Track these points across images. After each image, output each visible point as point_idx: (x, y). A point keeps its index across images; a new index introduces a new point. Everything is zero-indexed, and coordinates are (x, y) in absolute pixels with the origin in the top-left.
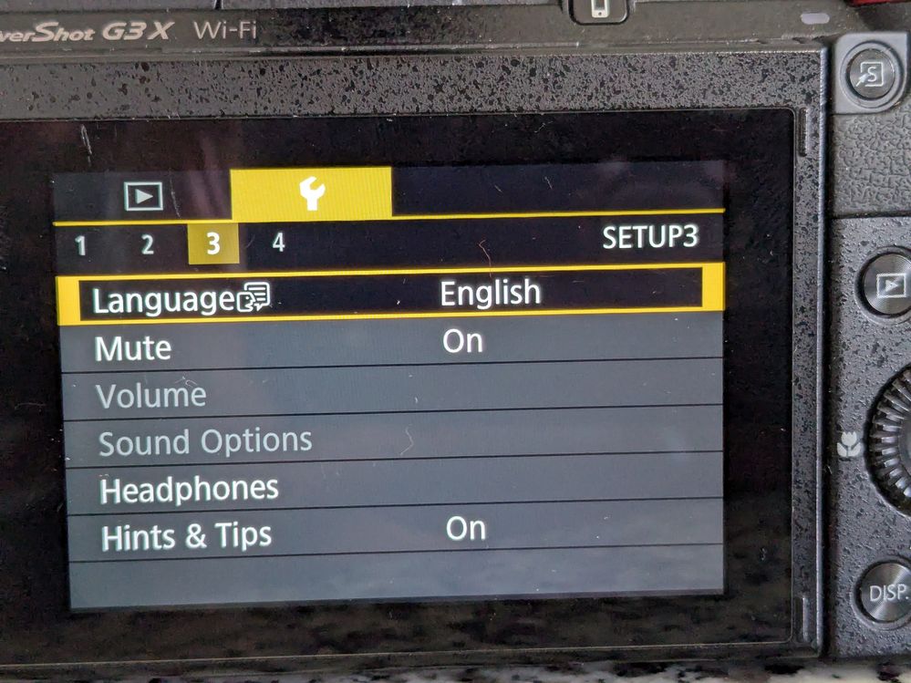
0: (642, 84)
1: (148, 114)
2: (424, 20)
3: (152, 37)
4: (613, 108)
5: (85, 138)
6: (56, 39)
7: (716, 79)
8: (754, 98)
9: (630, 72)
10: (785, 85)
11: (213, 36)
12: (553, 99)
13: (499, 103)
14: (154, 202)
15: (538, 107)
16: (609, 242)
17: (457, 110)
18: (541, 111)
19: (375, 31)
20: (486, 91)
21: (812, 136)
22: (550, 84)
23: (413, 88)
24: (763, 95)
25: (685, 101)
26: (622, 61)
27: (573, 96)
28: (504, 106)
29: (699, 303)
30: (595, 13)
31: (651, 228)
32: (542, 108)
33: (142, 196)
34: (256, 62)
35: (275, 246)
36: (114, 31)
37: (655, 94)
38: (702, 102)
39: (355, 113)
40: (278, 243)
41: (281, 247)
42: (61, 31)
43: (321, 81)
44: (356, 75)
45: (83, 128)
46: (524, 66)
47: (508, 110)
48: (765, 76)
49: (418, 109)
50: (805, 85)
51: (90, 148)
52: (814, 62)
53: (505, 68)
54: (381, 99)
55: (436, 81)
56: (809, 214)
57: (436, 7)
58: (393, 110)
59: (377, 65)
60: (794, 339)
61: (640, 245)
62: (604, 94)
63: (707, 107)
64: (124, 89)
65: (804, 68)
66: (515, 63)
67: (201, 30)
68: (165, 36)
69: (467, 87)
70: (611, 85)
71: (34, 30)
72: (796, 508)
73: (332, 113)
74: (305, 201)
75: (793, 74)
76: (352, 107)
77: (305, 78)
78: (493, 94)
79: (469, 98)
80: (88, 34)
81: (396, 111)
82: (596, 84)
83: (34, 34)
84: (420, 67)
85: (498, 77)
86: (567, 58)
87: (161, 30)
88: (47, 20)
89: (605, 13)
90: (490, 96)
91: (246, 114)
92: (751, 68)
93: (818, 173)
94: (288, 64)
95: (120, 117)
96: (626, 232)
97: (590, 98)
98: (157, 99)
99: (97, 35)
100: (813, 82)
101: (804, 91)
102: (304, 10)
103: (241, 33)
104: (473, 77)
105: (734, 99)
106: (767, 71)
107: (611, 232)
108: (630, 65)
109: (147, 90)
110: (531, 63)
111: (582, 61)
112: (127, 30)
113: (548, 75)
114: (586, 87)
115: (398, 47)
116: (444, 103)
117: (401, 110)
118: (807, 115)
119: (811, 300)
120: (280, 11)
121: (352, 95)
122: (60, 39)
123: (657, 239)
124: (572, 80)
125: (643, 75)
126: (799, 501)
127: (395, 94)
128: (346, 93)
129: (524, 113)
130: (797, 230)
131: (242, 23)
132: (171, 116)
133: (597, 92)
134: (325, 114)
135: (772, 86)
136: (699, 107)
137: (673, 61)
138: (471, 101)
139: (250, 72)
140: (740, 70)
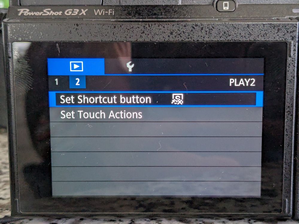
0: (238, 33)
1: (78, 40)
2: (168, 10)
3: (81, 14)
4: (228, 41)
5: (58, 48)
6: (50, 15)
7: (262, 32)
8: (274, 38)
9: (234, 29)
10: (285, 34)
11: (100, 14)
12: (208, 38)
13: (191, 38)
14: (80, 68)
15: (203, 40)
17: (177, 41)
19: (152, 13)
20: (187, 34)
21: (293, 50)
22: (208, 33)
23: (163, 33)
24: (278, 37)
25: (252, 39)
26: (231, 25)
27: (215, 37)
28: (192, 40)
29: (255, 104)
30: (224, 8)
32: (205, 40)
33: (76, 66)
34: (113, 24)
36: (68, 12)
37: (242, 36)
38: (258, 39)
39: (144, 41)
42: (52, 12)
43: (134, 31)
44: (145, 29)
45: (57, 44)
46: (199, 26)
47: (194, 41)
48: (278, 31)
49: (164, 40)
50: (291, 34)
51: (59, 51)
52: (295, 26)
53: (193, 27)
54: (153, 37)
55: (171, 31)
56: (292, 76)
57: (173, 5)
59: (152, 26)
60: (286, 117)
62: (225, 36)
63: (259, 41)
64: (70, 32)
65: (291, 29)
66: (196, 25)
67: (96, 12)
68: (85, 14)
69: (181, 33)
70: (227, 33)
71: (43, 11)
72: (285, 171)
73: (137, 41)
74: (128, 69)
75: (288, 30)
76: (143, 39)
77: (128, 29)
78: (189, 35)
79: (181, 36)
80: (60, 13)
81: (157, 40)
82: (223, 33)
83: (43, 13)
84: (166, 26)
85: (191, 30)
86: (213, 24)
87: (84, 12)
88: (47, 8)
89: (227, 8)
90: (188, 36)
91: (109, 41)
92: (274, 28)
93: (295, 63)
94: (123, 25)
95: (69, 41)
97: (220, 38)
98: (81, 36)
99: (63, 14)
100: (294, 33)
101: (291, 36)
102: (130, 6)
103: (109, 13)
104: (183, 30)
105: (268, 38)
106: (279, 29)
108: (234, 27)
109: (78, 33)
110: (202, 25)
111: (218, 25)
112: (73, 11)
113: (207, 29)
114: (219, 34)
115: (159, 20)
116: (173, 38)
117: (159, 40)
118: (292, 44)
119: (292, 104)
120: (122, 6)
121: (143, 35)
122: (51, 15)
124: (215, 32)
125: (238, 30)
126: (286, 168)
127: (157, 35)
128: (141, 35)
129: (199, 42)
130: (287, 81)
131: (110, 10)
132: (85, 41)
133: (223, 35)
134: (135, 41)
135: (280, 34)
136: (256, 41)
137: (248, 26)
138: (182, 38)
139: (111, 27)
140: (270, 29)
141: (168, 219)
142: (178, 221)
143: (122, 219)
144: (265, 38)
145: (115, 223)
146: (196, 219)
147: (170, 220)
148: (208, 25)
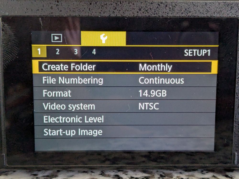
0: (197, 10)
1: (58, 15)
4: (188, 17)
5: (41, 21)
7: (218, 9)
8: (228, 15)
9: (194, 6)
10: (237, 11)
12: (172, 14)
13: (157, 14)
14: (59, 40)
15: (167, 16)
16: (186, 54)
17: (145, 16)
18: (168, 17)
22: (171, 9)
23: (133, 9)
24: (231, 14)
25: (209, 15)
26: (191, 3)
27: (177, 13)
29: (210, 71)
31: (198, 50)
32: (169, 16)
33: (56, 38)
34: (89, 1)
35: (93, 53)
37: (200, 13)
38: (214, 15)
39: (116, 16)
40: (94, 52)
41: (95, 53)
43: (107, 7)
44: (117, 6)
45: (40, 18)
46: (164, 4)
47: (159, 16)
48: (231, 9)
49: (134, 15)
51: (42, 24)
53: (159, 5)
54: (124, 13)
55: (139, 8)
58: (127, 16)
59: (123, 3)
60: (236, 82)
61: (195, 55)
62: (186, 12)
63: (215, 17)
64: (52, 8)
66: (161, 3)
69: (148, 10)
70: (188, 10)
72: (235, 129)
73: (110, 16)
74: (101, 41)
76: (115, 15)
77: (103, 6)
78: (155, 12)
79: (148, 12)
82: (184, 9)
84: (135, 3)
85: (157, 7)
86: (176, 2)
90: (154, 12)
91: (86, 16)
92: (227, 6)
94: (98, 2)
95: (50, 16)
96: (191, 51)
97: (182, 13)
98: (61, 11)
104: (150, 7)
105: (222, 15)
106: (232, 7)
107: (186, 51)
109: (58, 8)
110: (166, 3)
111: (180, 3)
113: (171, 7)
114: (181, 10)
116: (141, 14)
117: (129, 15)
121: (116, 11)
123: (200, 53)
124: (177, 8)
125: (197, 7)
126: (236, 126)
127: (128, 11)
128: (114, 11)
129: (163, 17)
132: (65, 16)
133: (184, 12)
134: (108, 16)
135: (233, 11)
136: (212, 17)
137: (206, 4)
138: (149, 13)
139: (87, 4)
140: (225, 7)
141: (133, 171)
142: (141, 172)
143: (94, 171)
144: (220, 15)
145: (87, 174)
146: (157, 170)
147: (135, 171)
148: (171, 3)
